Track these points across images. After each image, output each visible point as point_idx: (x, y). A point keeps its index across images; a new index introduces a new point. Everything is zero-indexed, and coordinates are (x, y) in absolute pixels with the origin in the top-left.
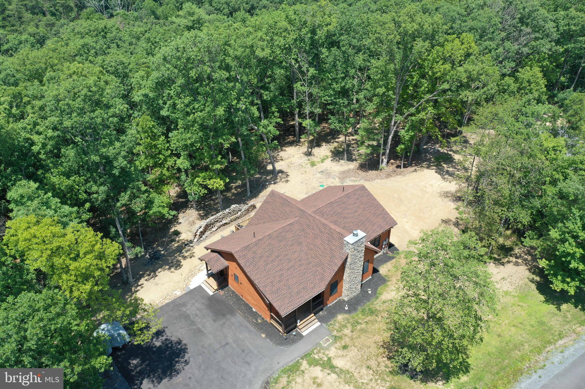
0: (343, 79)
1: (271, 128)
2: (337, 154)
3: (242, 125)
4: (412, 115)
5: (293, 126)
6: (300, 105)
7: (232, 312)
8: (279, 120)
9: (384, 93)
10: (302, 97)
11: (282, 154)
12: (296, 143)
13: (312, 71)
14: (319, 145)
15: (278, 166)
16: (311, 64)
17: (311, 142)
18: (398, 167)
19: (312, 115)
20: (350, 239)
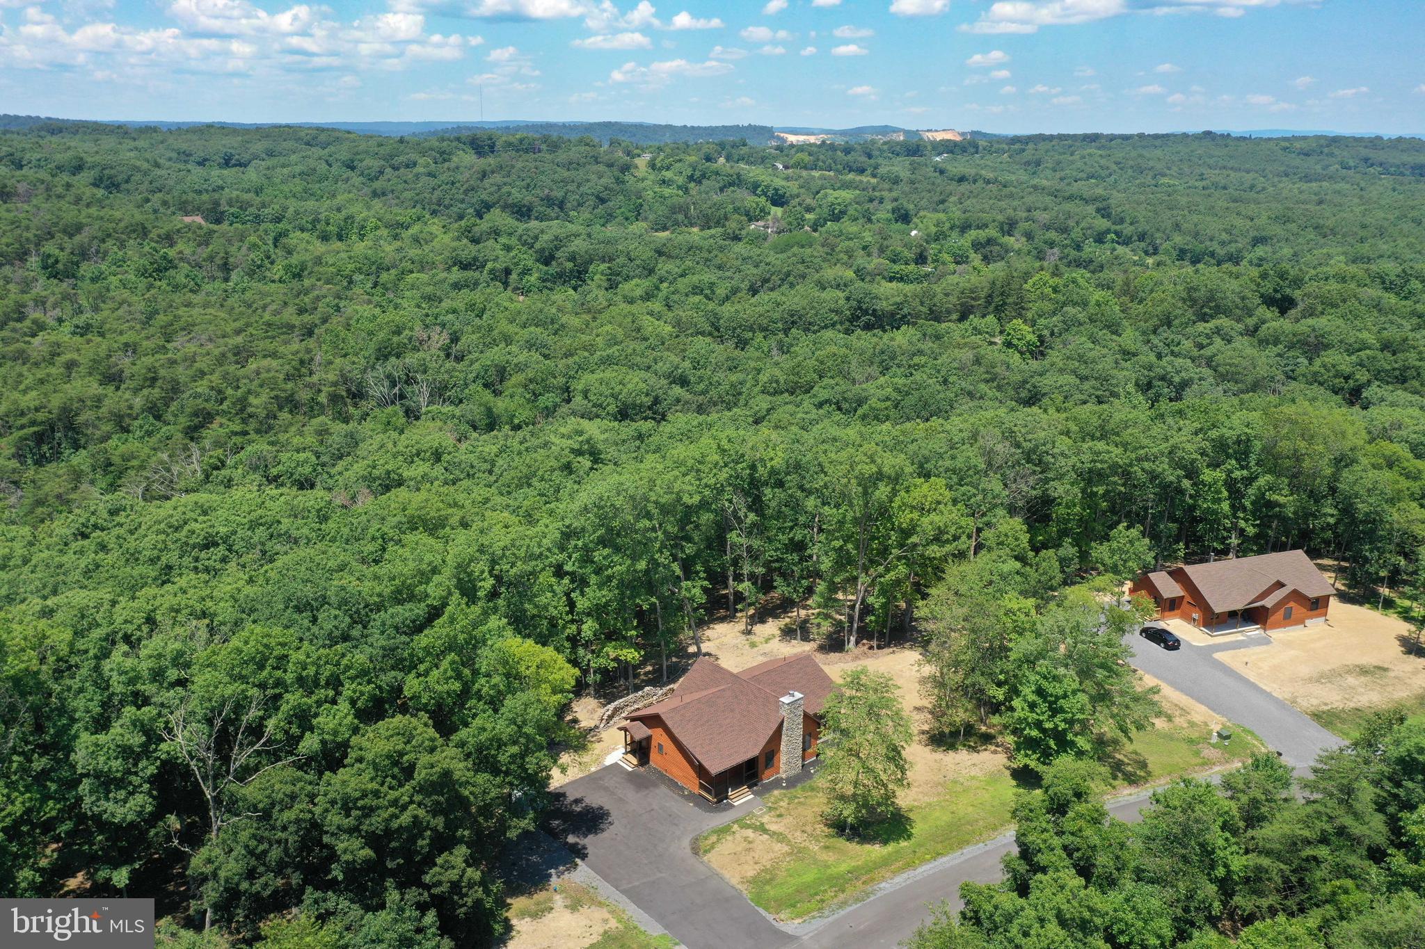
0: (791, 528)
1: (697, 592)
2: (788, 633)
3: (662, 584)
4: (881, 576)
5: (726, 596)
6: (735, 562)
7: (655, 785)
8: (706, 583)
9: (841, 547)
10: (738, 552)
11: (708, 633)
12: (729, 618)
13: (752, 517)
14: (763, 621)
15: (705, 647)
16: (750, 508)
17: (752, 617)
18: (871, 648)
19: (752, 577)
20: (786, 699)
